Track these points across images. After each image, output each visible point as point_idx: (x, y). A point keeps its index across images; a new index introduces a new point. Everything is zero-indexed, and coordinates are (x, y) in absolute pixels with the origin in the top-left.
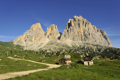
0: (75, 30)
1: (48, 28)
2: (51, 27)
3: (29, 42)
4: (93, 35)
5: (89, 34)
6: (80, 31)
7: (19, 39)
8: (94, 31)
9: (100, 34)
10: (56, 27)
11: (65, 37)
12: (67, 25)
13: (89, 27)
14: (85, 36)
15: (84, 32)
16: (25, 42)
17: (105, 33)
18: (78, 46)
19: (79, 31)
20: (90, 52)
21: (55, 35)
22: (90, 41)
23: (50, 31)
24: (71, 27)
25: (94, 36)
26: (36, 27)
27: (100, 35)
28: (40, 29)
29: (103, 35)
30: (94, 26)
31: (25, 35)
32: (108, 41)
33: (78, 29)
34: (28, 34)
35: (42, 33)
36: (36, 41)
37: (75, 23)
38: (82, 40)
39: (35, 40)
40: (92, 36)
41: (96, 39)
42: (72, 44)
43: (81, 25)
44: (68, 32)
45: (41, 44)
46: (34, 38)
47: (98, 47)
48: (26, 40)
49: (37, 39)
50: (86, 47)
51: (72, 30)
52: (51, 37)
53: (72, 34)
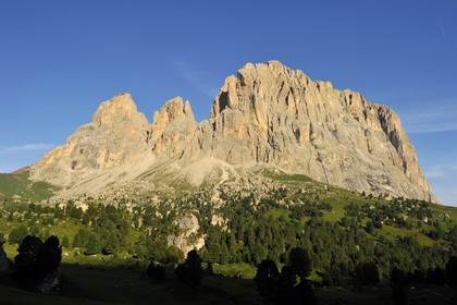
0: (237, 123)
1: (157, 113)
2: (168, 108)
3: (85, 169)
4: (314, 135)
5: (298, 134)
6: (256, 123)
7: (51, 161)
11: (202, 147)
12: (218, 102)
14: (273, 141)
15: (272, 128)
16: (73, 168)
19: (250, 127)
21: (176, 138)
23: (164, 125)
25: (318, 142)
26: (113, 110)
27: (366, 131)
29: (385, 130)
31: (73, 145)
33: (248, 115)
34: (85, 140)
36: (110, 163)
37: (241, 92)
38: (257, 158)
39: (106, 161)
40: (311, 140)
41: (322, 152)
42: (207, 177)
44: (215, 129)
45: (120, 176)
46: (103, 153)
48: (74, 163)
49: (115, 157)
51: (226, 122)
52: (165, 148)
53: (225, 135)
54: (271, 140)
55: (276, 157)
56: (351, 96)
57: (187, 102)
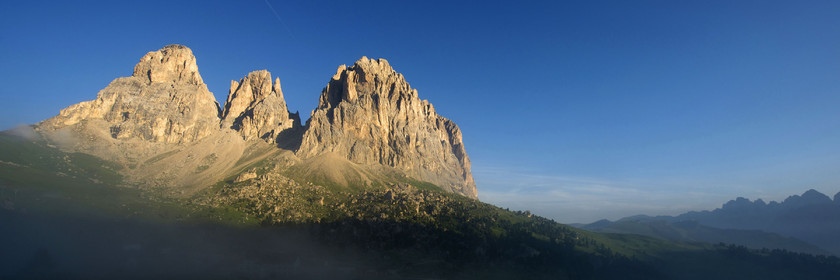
0: (360, 120)
1: (235, 85)
2: (252, 82)
4: (419, 143)
5: (408, 139)
6: (378, 124)
8: (426, 124)
9: (445, 137)
10: (278, 86)
11: (319, 139)
12: (328, 90)
13: (410, 113)
14: (395, 145)
15: (393, 132)
16: (114, 136)
17: (460, 137)
18: (369, 182)
19: (373, 126)
20: (404, 214)
21: (271, 121)
22: (408, 168)
23: (248, 102)
24: (344, 104)
25: (421, 149)
26: (170, 66)
27: (443, 142)
28: (192, 81)
29: (451, 141)
30: (426, 102)
31: (108, 104)
32: (465, 166)
33: (369, 113)
34: (128, 100)
35: (204, 101)
36: (174, 138)
37: (361, 88)
38: (381, 162)
39: (168, 132)
40: (417, 147)
41: (426, 159)
42: (347, 176)
43: (383, 102)
44: (331, 120)
45: (207, 158)
46: (163, 123)
47: (428, 198)
48: (116, 130)
49: (183, 130)
50: (393, 195)
51: (346, 117)
52: (255, 131)
53: (346, 131)
54: (393, 144)
55: (401, 162)
56: (429, 106)
57: (278, 80)
